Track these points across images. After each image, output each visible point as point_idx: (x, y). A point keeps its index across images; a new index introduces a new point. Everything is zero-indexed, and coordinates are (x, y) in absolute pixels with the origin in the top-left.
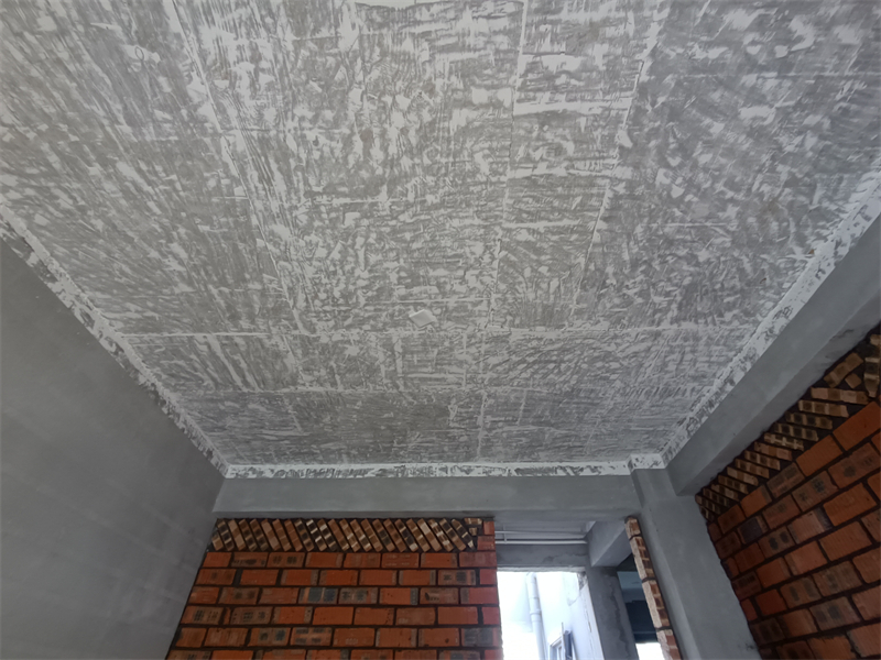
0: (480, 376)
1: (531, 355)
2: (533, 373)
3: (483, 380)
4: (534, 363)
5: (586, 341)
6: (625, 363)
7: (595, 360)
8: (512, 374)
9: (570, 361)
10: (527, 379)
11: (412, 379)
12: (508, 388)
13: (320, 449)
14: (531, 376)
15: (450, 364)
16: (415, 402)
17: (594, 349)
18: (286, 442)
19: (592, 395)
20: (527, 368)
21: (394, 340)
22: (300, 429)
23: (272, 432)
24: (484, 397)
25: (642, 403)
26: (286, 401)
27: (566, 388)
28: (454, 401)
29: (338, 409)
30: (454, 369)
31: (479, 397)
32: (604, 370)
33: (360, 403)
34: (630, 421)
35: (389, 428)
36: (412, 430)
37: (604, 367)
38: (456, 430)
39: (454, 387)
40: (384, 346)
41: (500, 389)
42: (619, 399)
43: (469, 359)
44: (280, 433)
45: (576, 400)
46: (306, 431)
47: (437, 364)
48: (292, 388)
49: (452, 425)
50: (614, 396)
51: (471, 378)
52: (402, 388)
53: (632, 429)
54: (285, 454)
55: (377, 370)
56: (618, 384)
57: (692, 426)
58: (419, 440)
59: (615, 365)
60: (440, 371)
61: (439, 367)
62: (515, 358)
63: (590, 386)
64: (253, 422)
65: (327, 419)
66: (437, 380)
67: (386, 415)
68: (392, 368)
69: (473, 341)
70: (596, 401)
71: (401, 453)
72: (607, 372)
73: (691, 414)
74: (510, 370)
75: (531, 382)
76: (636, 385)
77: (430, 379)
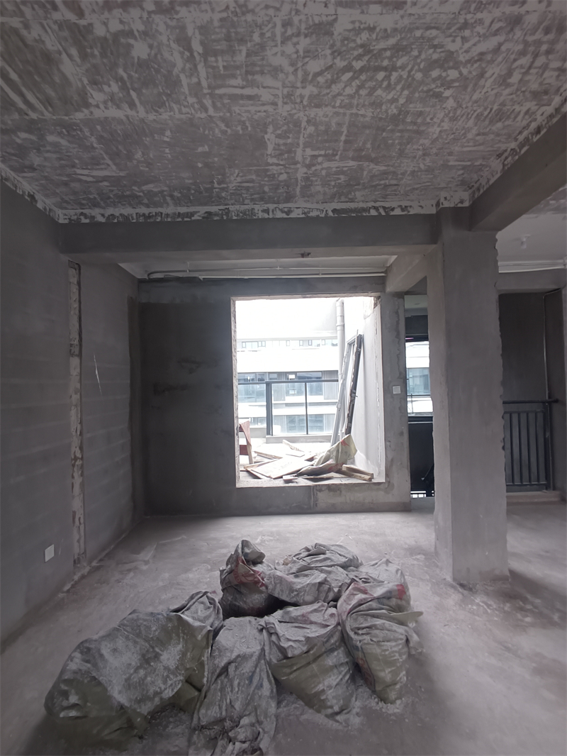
0: (298, 92)
1: (359, 58)
2: (359, 87)
3: (302, 97)
4: (362, 70)
5: (428, 32)
6: (465, 71)
7: (432, 64)
8: (336, 88)
9: (403, 67)
10: (351, 97)
11: (221, 96)
12: (329, 110)
13: (143, 191)
14: (357, 91)
15: (262, 73)
16: (229, 131)
17: (435, 47)
18: (106, 183)
19: (419, 120)
20: (353, 79)
21: (190, 32)
22: (114, 167)
23: (86, 172)
24: (304, 124)
25: (469, 130)
26: (86, 131)
27: (393, 110)
28: (270, 129)
29: (147, 140)
30: (269, 81)
31: (297, 124)
32: (439, 83)
33: (168, 133)
34: (450, 154)
35: (206, 165)
36: (230, 167)
37: (440, 76)
38: (274, 167)
39: (270, 108)
40: (178, 41)
41: (320, 112)
42: (446, 126)
43: (285, 63)
44: (95, 173)
45: (401, 127)
46: (121, 170)
47: (247, 72)
48: (86, 111)
49: (270, 160)
50: (442, 121)
51: (289, 96)
52: (211, 112)
53: (451, 163)
54: (109, 198)
55: (177, 83)
56: (451, 103)
57: (510, 158)
58: (239, 179)
59: (453, 74)
60: (252, 84)
61: (250, 77)
62: (340, 63)
63: (419, 107)
64: (61, 159)
65: (139, 155)
66: (250, 98)
67: (200, 149)
68: (195, 80)
69: (289, 32)
70: (422, 128)
71: (223, 194)
72: (442, 85)
73: (513, 145)
74: (333, 81)
75: (355, 102)
76: (470, 104)
77: (242, 97)
